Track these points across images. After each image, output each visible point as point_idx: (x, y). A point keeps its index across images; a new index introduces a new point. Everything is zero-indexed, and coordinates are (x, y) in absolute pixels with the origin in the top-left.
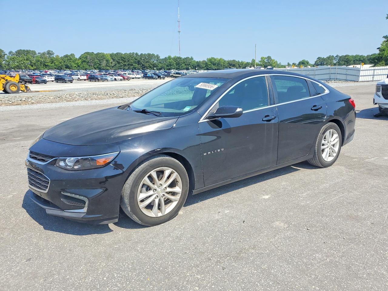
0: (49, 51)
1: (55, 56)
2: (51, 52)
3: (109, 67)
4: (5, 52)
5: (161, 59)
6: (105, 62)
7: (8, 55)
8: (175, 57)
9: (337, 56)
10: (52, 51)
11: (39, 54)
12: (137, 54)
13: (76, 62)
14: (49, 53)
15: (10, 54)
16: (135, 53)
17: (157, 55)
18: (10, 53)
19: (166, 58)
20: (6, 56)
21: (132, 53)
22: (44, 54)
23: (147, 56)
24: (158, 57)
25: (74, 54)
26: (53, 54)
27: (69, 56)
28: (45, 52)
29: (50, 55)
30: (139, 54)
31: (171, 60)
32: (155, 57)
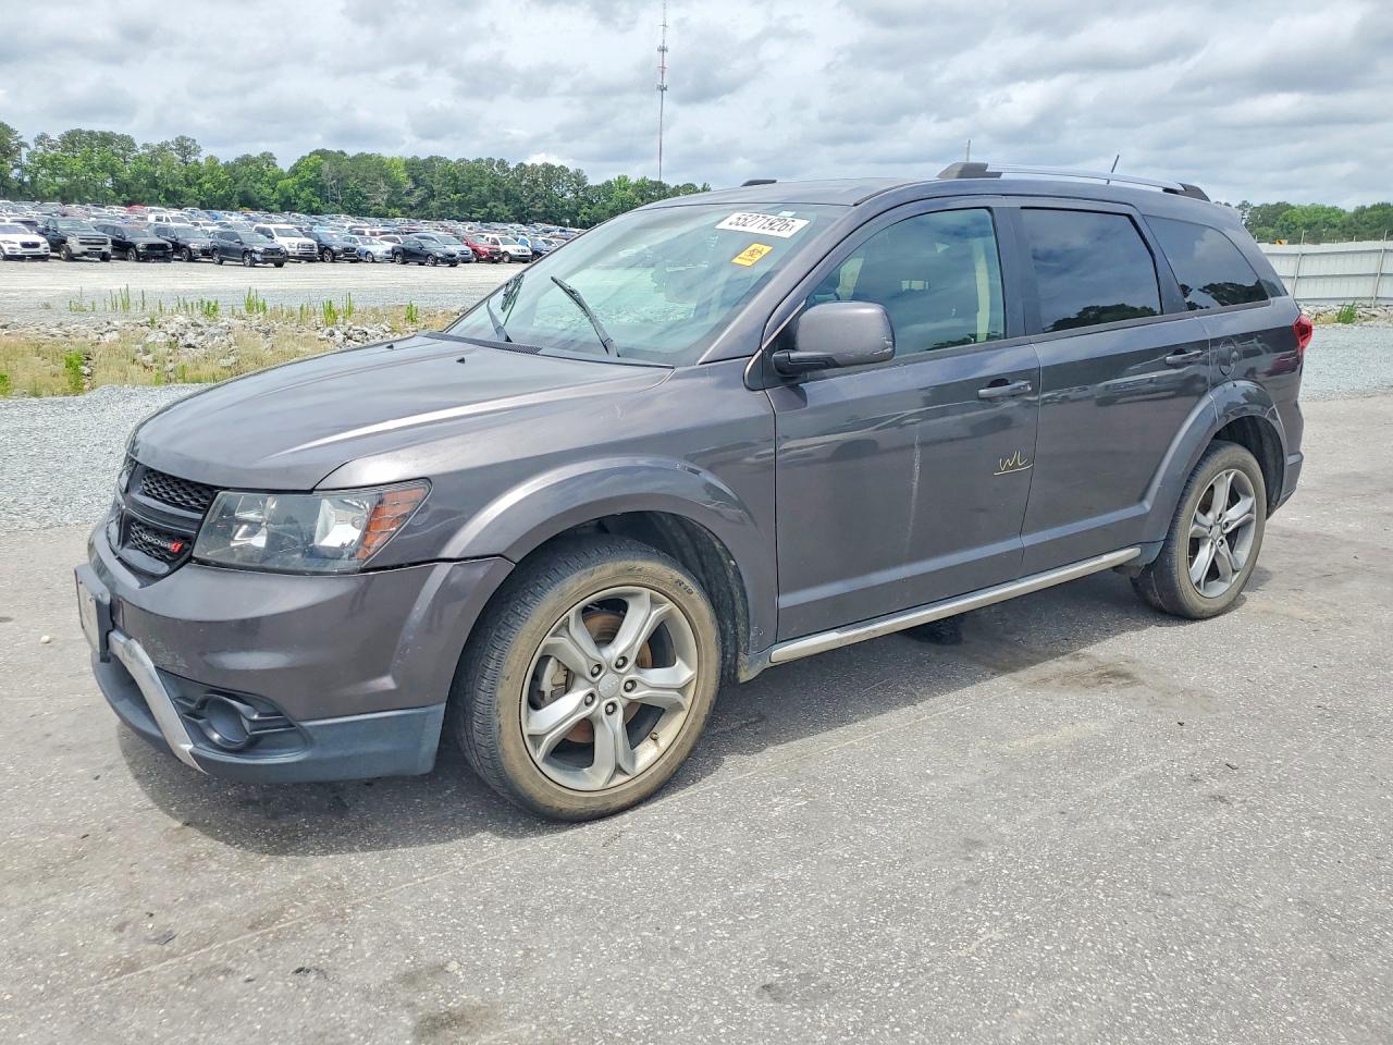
0: (183, 138)
1: (202, 160)
2: (189, 143)
3: (399, 207)
4: (20, 137)
5: (591, 187)
6: (383, 188)
7: (33, 146)
8: (643, 180)
9: (1243, 206)
10: (194, 140)
11: (146, 151)
12: (502, 163)
13: (280, 184)
14: (185, 147)
15: (40, 144)
18: (41, 139)
19: (609, 183)
20: (24, 151)
21: (484, 158)
22: (163, 148)
23: (540, 174)
24: (579, 179)
25: (275, 156)
26: (197, 150)
27: (254, 161)
28: (167, 144)
29: (185, 156)
30: (512, 166)
31: (629, 192)
32: (570, 177)
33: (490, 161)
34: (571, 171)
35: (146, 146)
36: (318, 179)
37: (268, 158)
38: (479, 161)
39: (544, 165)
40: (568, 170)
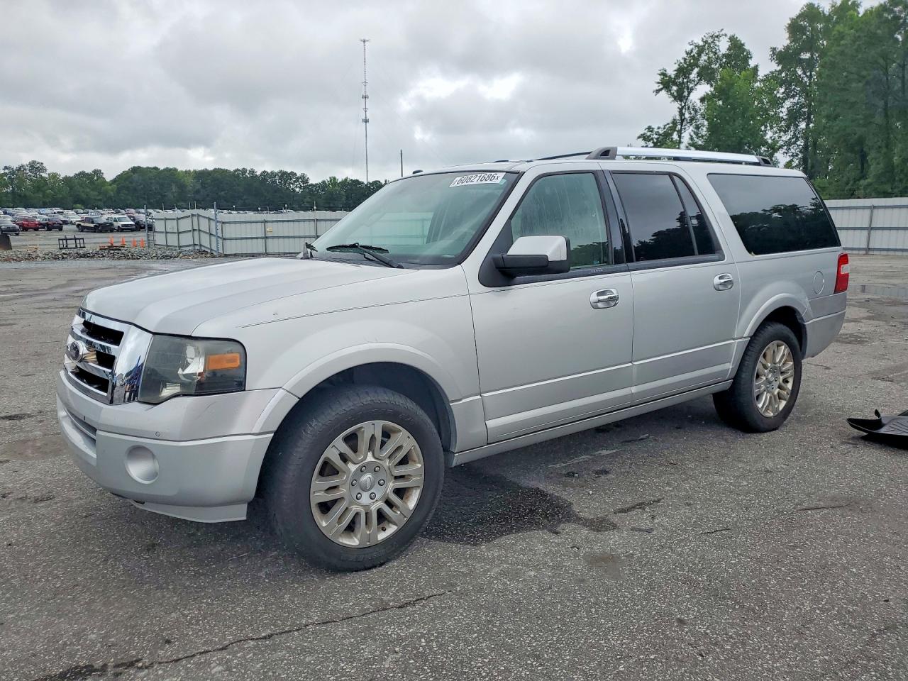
0: (34, 162)
1: (43, 175)
2: (38, 165)
5: (312, 185)
6: (174, 188)
8: (346, 179)
10: (42, 164)
11: (7, 171)
12: (252, 172)
13: (104, 189)
14: (36, 167)
16: (249, 169)
17: (303, 176)
19: (324, 182)
21: (241, 169)
22: (19, 169)
23: (277, 177)
24: (303, 179)
25: (103, 172)
26: (44, 170)
27: (87, 175)
28: (22, 166)
29: (36, 174)
30: (258, 173)
31: (337, 188)
32: (298, 179)
33: (244, 171)
34: (298, 175)
36: (130, 185)
37: (97, 172)
38: (238, 170)
39: (281, 172)
40: (296, 174)
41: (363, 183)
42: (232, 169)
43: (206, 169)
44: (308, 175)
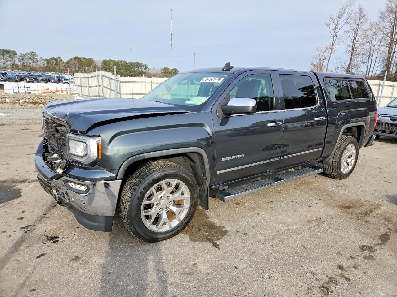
0: (32, 52)
1: (38, 58)
2: (34, 53)
5: (149, 68)
6: (92, 67)
10: (35, 53)
11: (21, 55)
12: (125, 62)
16: (123, 60)
17: (145, 65)
19: (154, 67)
21: (120, 60)
22: (27, 54)
23: (135, 65)
25: (62, 58)
26: (37, 55)
27: (55, 58)
28: (28, 53)
29: (33, 57)
30: (127, 62)
32: (143, 65)
33: (121, 61)
34: (144, 64)
35: (21, 54)
37: (59, 58)
38: (119, 61)
39: (136, 63)
40: (142, 64)
41: (170, 69)
42: (116, 60)
43: (106, 60)
44: (147, 65)
